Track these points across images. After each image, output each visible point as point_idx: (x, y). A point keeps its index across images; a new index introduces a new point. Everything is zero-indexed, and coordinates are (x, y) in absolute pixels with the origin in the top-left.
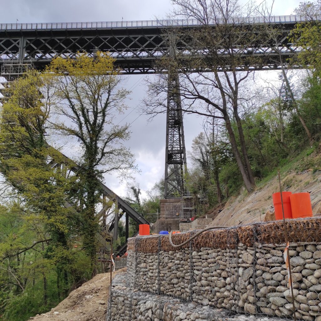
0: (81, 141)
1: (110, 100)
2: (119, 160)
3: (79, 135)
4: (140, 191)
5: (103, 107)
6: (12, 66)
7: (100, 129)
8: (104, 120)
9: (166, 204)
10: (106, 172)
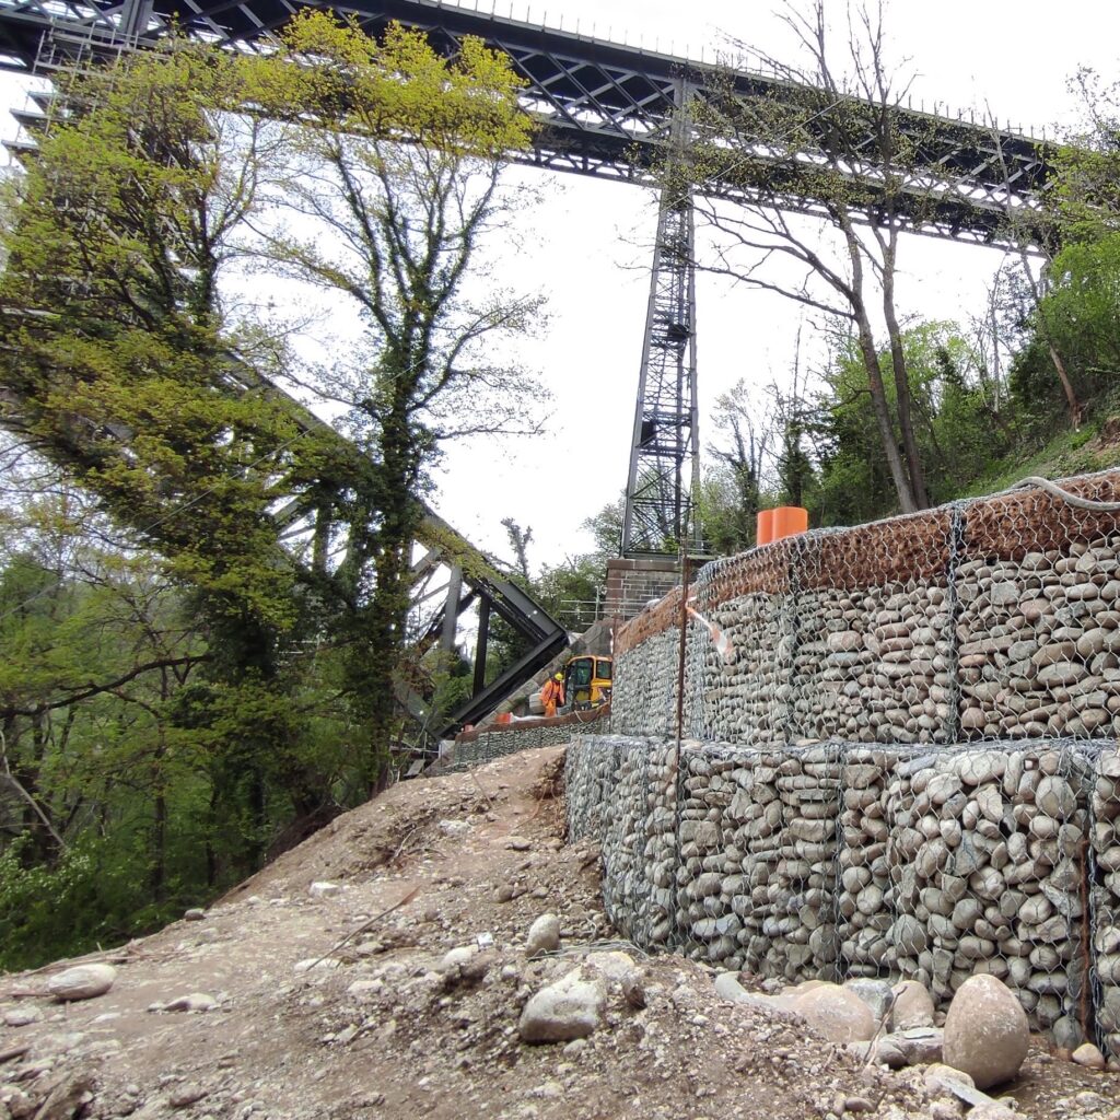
0: (374, 319)
1: (493, 203)
2: (497, 405)
3: (367, 295)
4: (533, 534)
5: (467, 218)
6: (88, 47)
7: (450, 287)
8: (463, 262)
9: (627, 574)
10: (450, 436)
